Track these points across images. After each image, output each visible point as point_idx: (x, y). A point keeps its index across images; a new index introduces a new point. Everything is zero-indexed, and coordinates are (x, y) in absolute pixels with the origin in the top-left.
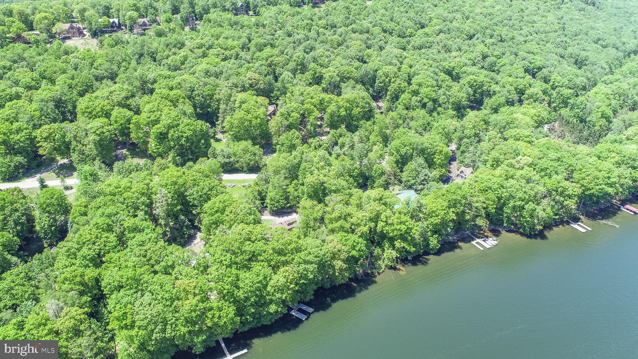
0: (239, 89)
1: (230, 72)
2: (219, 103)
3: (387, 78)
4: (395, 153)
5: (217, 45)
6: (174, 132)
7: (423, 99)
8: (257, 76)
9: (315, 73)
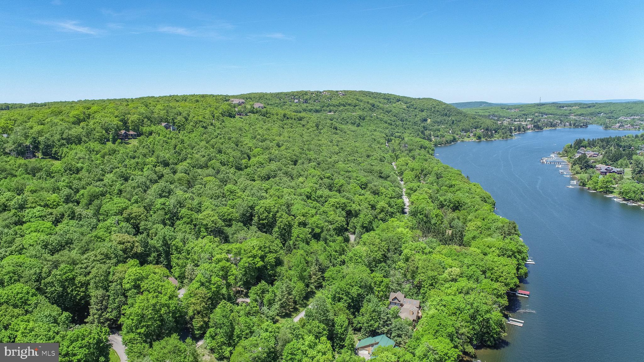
0: (114, 261)
1: (86, 239)
3: (269, 213)
4: (345, 298)
7: (313, 230)
8: (127, 237)
9: (192, 221)
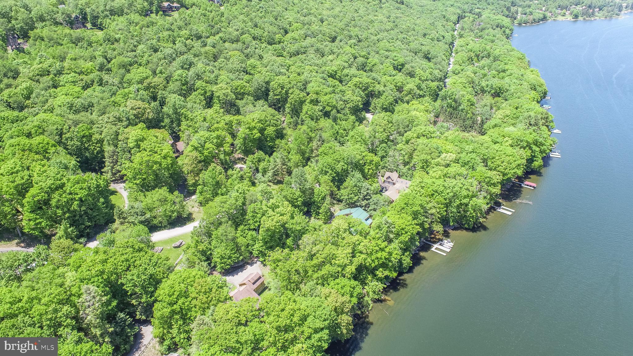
0: (125, 123)
1: (103, 103)
2: (102, 145)
3: (282, 89)
4: (330, 172)
5: (68, 69)
6: (61, 196)
7: (324, 108)
8: (139, 103)
9: (206, 92)
